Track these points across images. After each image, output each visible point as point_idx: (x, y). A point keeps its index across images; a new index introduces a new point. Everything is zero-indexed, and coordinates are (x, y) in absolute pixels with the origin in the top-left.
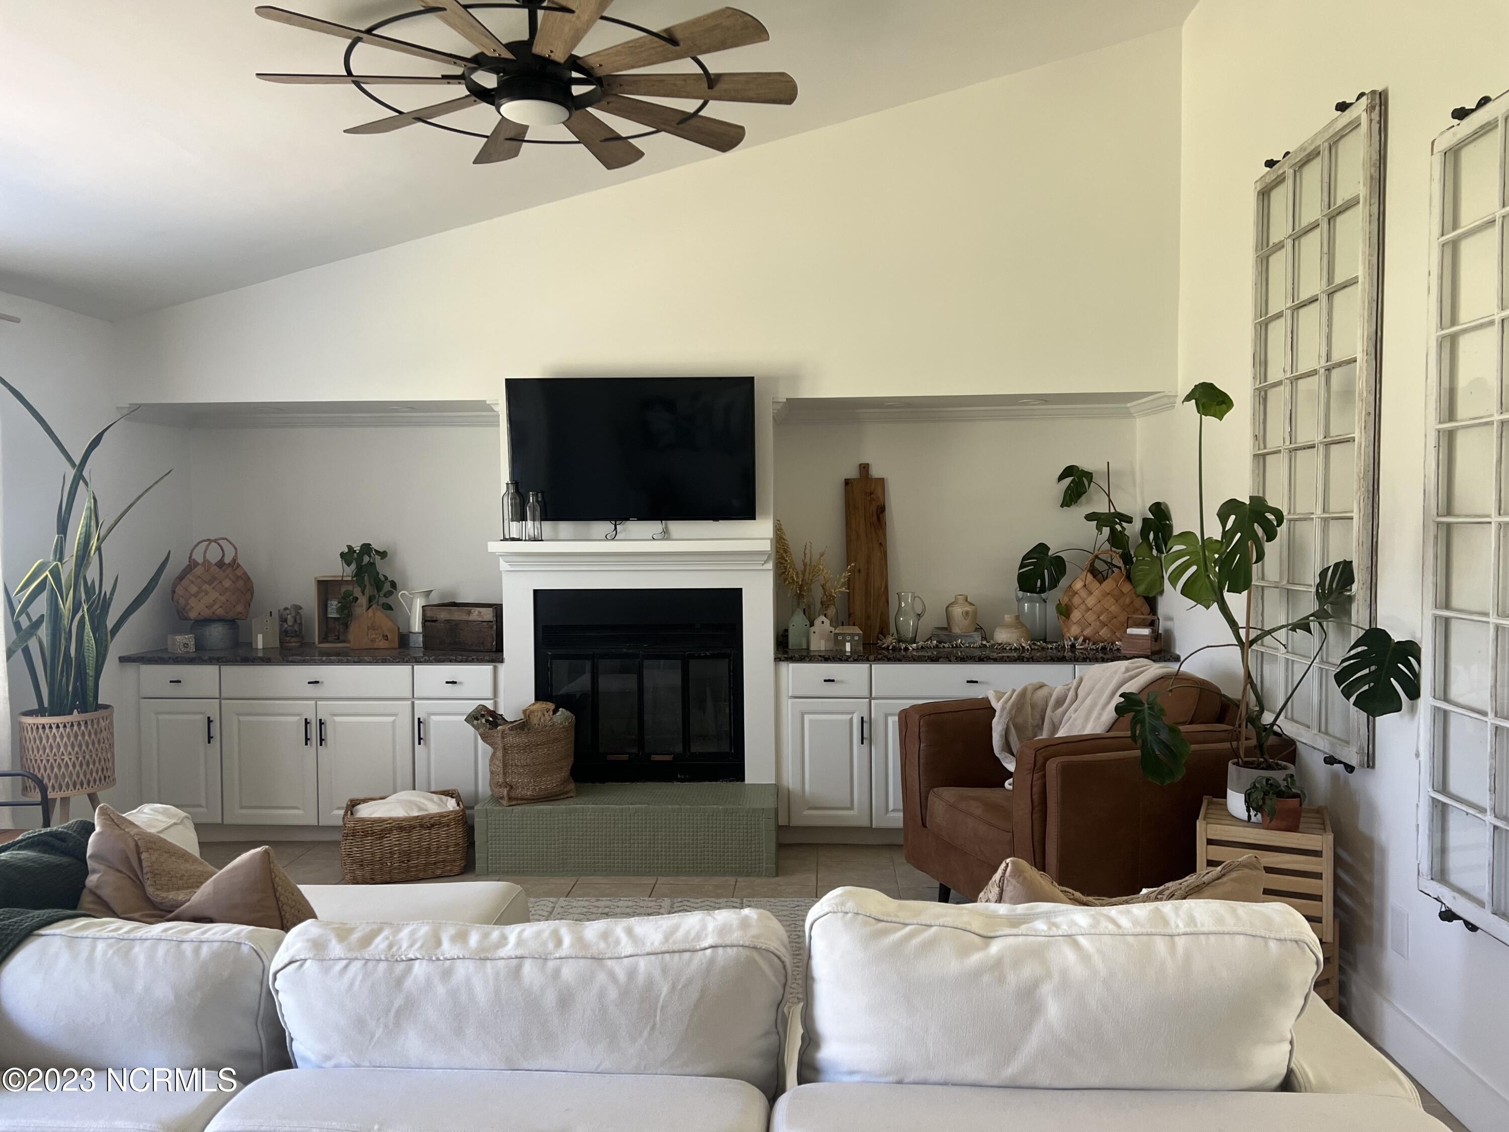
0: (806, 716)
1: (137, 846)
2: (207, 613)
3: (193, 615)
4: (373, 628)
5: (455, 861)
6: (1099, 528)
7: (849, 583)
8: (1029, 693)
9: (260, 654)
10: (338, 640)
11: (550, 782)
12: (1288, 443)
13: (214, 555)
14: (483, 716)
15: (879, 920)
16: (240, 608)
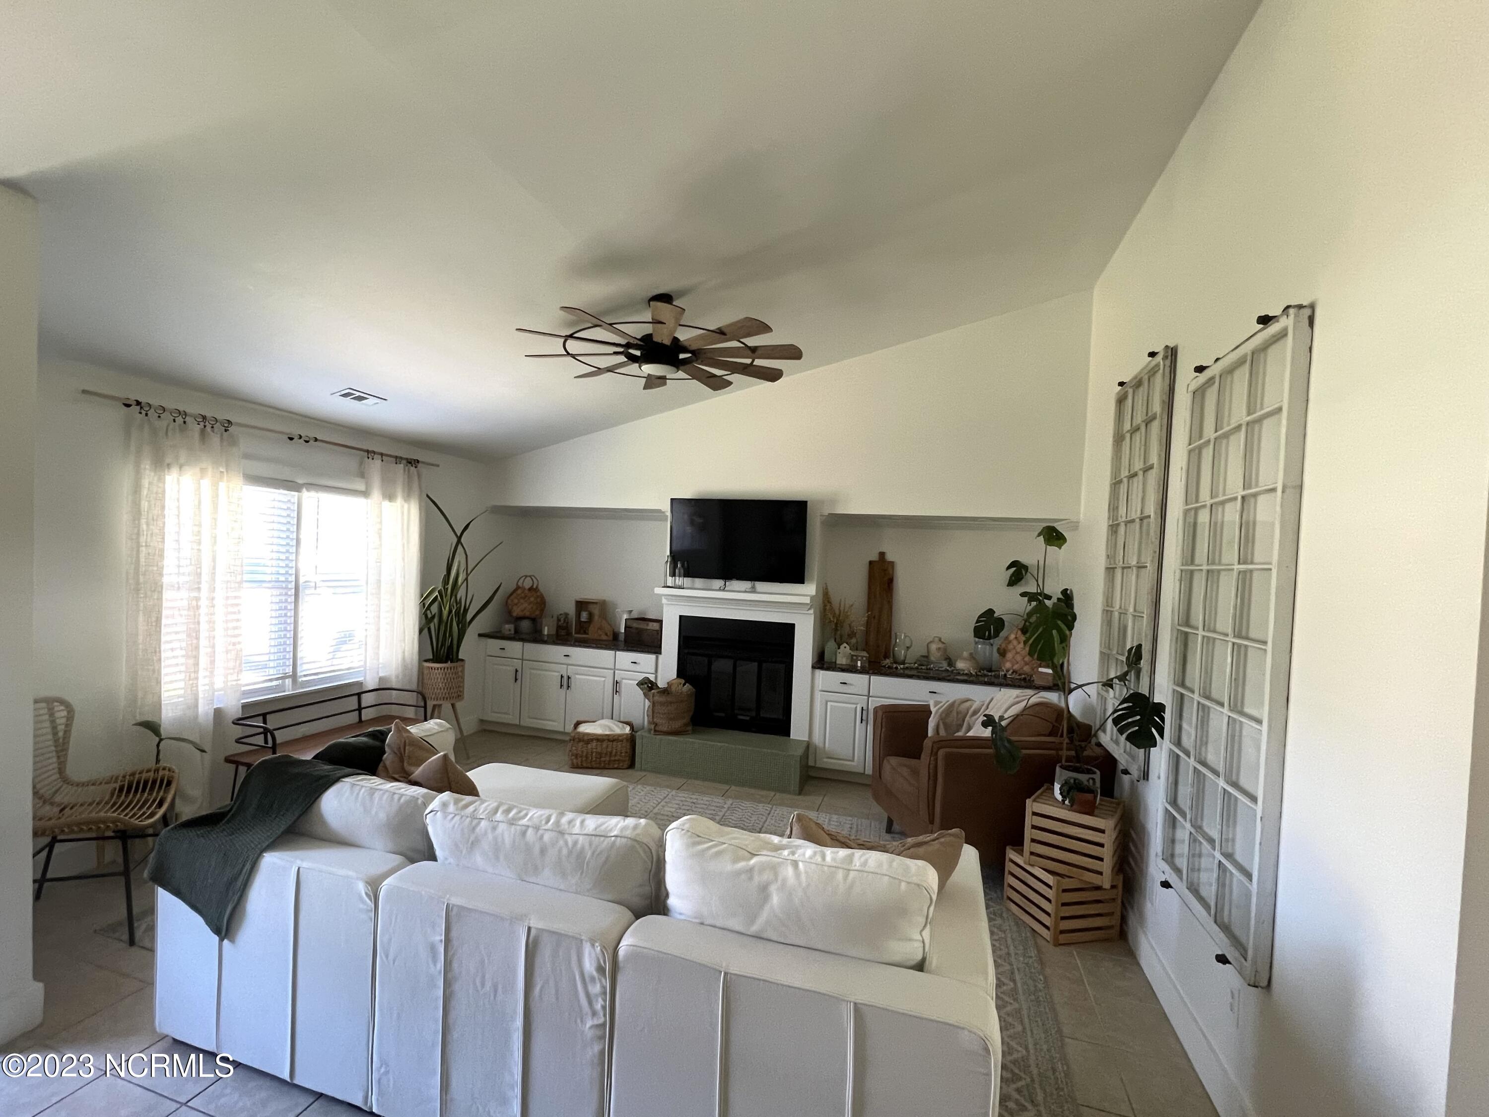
0: (829, 703)
1: (405, 742)
2: (521, 614)
3: (515, 614)
4: (600, 628)
5: (625, 761)
6: (1030, 601)
7: (868, 624)
8: (956, 704)
9: (546, 639)
10: (585, 633)
11: (677, 725)
12: (1121, 563)
13: (528, 584)
14: (646, 683)
15: (699, 836)
16: (538, 613)
